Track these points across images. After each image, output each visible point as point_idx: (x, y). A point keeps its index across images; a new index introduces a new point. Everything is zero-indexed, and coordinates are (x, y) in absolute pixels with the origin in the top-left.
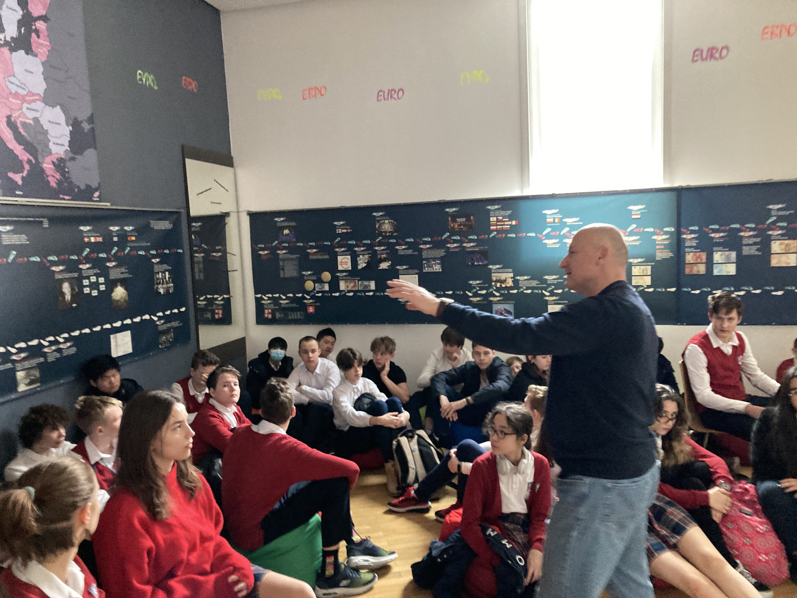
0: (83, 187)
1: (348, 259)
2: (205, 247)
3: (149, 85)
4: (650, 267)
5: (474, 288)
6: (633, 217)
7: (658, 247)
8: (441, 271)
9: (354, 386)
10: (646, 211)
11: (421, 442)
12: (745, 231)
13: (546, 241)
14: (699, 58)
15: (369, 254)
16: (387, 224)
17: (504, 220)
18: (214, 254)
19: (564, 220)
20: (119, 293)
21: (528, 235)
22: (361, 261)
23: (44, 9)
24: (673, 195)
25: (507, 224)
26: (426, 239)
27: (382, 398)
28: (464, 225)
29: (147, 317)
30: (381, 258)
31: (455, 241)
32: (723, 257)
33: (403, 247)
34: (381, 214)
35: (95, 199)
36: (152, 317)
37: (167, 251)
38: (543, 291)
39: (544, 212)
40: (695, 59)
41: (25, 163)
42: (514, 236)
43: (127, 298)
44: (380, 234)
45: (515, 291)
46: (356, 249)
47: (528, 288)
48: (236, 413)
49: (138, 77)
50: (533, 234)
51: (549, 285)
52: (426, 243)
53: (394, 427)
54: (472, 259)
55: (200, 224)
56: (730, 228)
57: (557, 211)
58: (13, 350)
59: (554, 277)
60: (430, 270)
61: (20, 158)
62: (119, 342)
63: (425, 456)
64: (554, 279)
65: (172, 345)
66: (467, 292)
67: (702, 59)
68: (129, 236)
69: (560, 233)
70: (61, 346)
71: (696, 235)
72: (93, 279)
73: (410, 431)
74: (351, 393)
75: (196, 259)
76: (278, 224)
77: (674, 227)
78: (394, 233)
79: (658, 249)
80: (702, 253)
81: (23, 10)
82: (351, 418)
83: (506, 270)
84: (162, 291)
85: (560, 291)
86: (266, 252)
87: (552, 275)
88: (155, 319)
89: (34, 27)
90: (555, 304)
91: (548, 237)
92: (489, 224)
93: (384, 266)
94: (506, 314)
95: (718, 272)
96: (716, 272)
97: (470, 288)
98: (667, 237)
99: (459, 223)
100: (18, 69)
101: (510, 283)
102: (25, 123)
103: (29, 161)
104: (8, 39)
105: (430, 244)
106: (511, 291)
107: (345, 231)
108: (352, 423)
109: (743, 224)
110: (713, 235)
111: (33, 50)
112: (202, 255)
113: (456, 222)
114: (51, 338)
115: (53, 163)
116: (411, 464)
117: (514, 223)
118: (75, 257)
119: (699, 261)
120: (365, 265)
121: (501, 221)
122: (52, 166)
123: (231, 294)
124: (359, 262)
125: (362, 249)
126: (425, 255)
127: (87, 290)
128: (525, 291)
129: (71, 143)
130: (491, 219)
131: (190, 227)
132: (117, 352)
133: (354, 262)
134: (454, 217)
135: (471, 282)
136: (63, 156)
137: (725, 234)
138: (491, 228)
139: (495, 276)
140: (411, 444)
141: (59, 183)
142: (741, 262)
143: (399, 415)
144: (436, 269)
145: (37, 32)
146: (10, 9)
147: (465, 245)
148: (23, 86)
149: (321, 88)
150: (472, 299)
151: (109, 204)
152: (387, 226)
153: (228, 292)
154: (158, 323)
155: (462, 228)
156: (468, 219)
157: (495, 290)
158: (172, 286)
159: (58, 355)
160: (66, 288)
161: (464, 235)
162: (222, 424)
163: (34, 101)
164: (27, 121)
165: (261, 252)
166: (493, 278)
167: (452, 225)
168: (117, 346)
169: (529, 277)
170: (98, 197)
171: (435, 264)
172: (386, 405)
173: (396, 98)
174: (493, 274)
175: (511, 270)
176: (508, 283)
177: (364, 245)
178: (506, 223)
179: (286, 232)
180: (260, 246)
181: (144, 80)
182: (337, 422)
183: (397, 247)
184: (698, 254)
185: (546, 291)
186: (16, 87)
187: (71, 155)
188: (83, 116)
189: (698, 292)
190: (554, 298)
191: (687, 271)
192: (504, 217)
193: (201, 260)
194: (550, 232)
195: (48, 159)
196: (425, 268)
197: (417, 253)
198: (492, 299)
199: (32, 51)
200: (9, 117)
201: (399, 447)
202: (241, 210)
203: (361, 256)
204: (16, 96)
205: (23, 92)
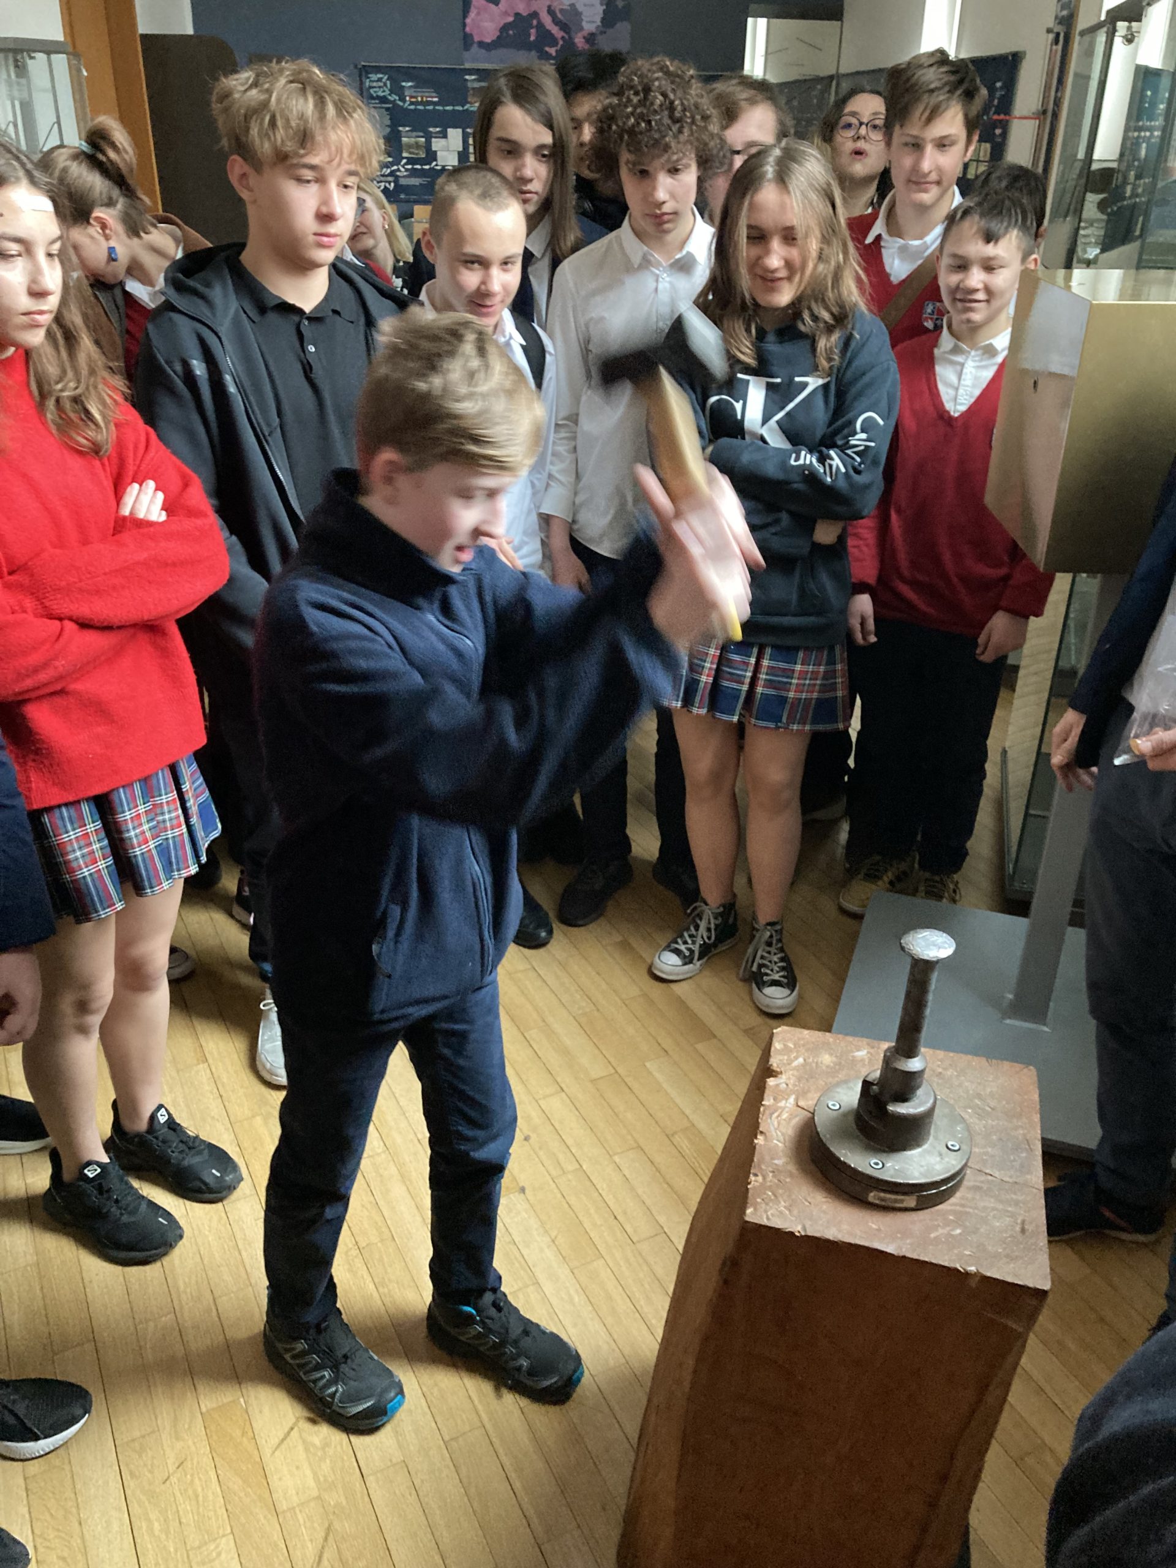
41: (559, 39)
61: (556, 36)
103: (563, 38)
115: (584, 37)
122: (583, 40)
129: (603, 20)
136: (594, 32)
187: (602, 29)
195: (580, 35)
200: (549, 7)
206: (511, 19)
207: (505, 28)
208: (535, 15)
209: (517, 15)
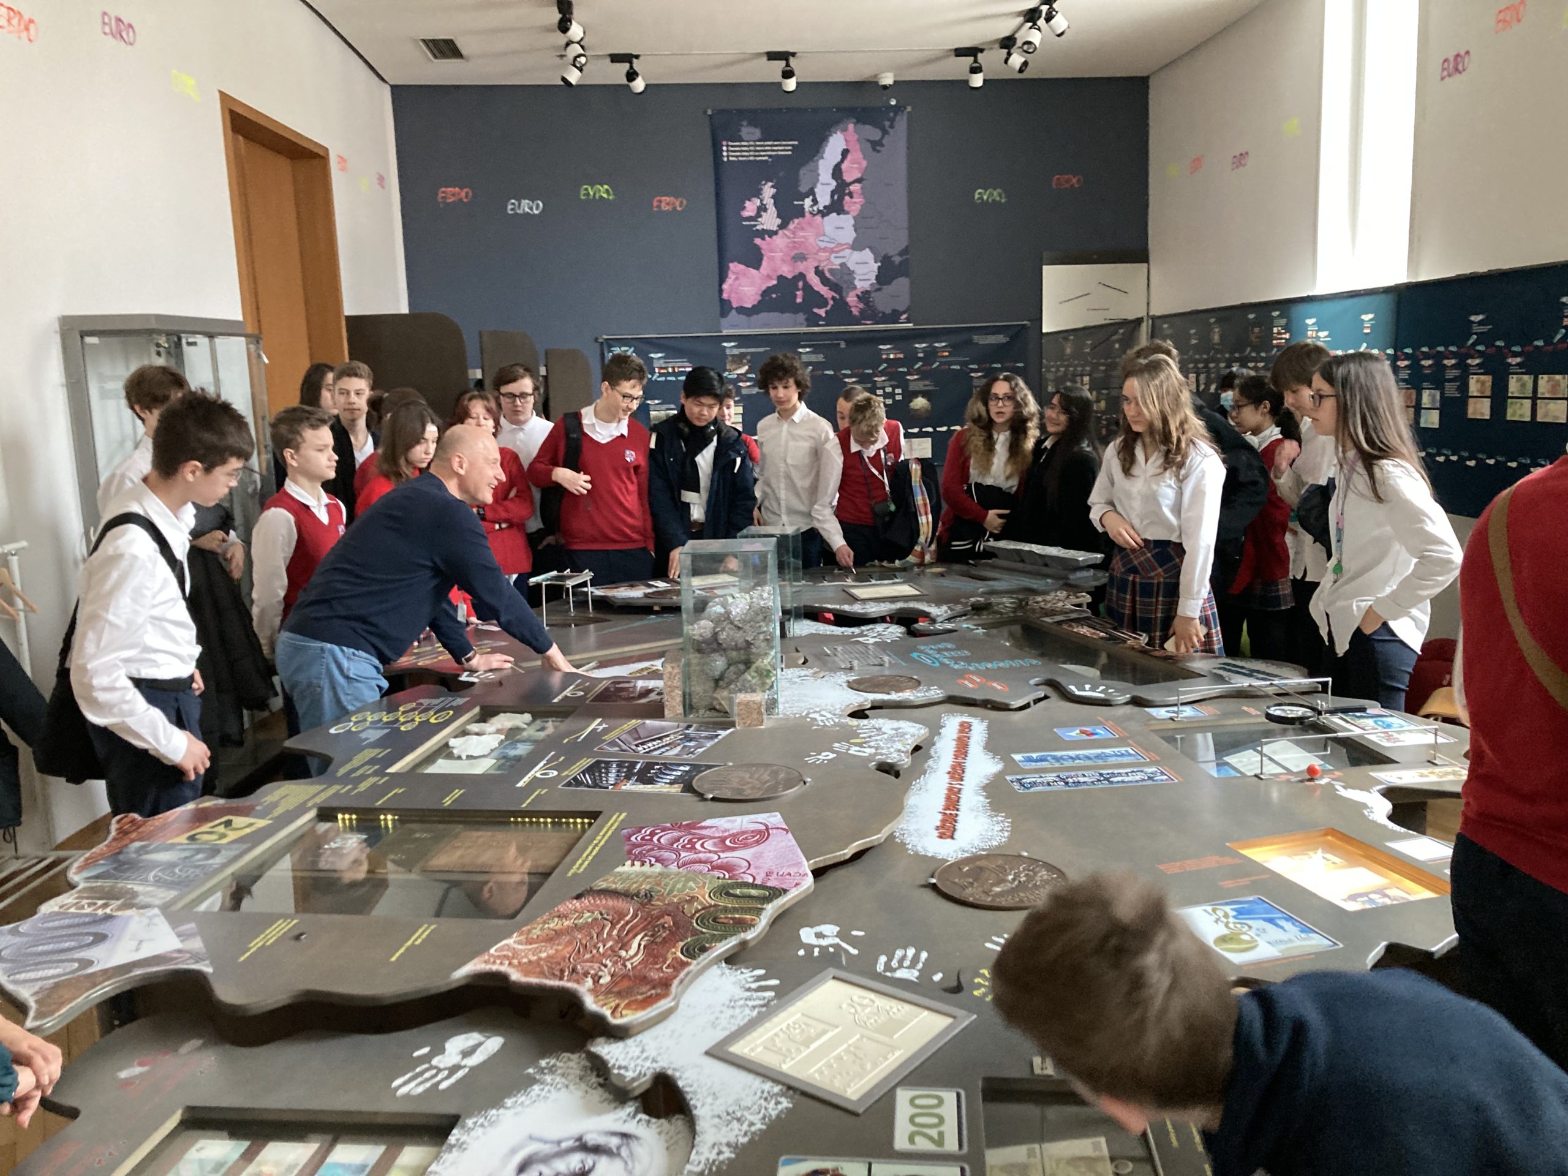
0: (889, 312)
1: (1195, 378)
15: (1205, 372)
17: (1282, 331)
20: (920, 402)
23: (860, 172)
25: (1284, 338)
26: (1236, 355)
28: (1258, 338)
31: (1253, 359)
34: (1214, 320)
35: (901, 322)
41: (829, 300)
43: (929, 409)
46: (1199, 365)
61: (825, 296)
62: (913, 446)
68: (939, 351)
72: (889, 390)
89: (848, 190)
99: (1255, 334)
100: (829, 229)
102: (832, 269)
104: (821, 208)
107: (1195, 342)
111: (845, 209)
118: (869, 371)
121: (1280, 333)
122: (856, 299)
125: (1202, 365)
129: (878, 277)
130: (1274, 330)
136: (868, 289)
138: (1274, 342)
141: (862, 311)
145: (850, 194)
148: (833, 241)
149: (1201, 158)
152: (1217, 336)
163: (843, 250)
164: (835, 267)
167: (1251, 337)
170: (905, 318)
173: (1243, 165)
177: (1204, 361)
178: (1282, 336)
186: (826, 243)
187: (877, 286)
188: (895, 251)
192: (1282, 327)
195: (853, 293)
199: (844, 211)
200: (817, 268)
202: (1150, 314)
204: (825, 250)
205: (832, 245)
206: (775, 282)
207: (766, 293)
208: (802, 276)
209: (781, 278)
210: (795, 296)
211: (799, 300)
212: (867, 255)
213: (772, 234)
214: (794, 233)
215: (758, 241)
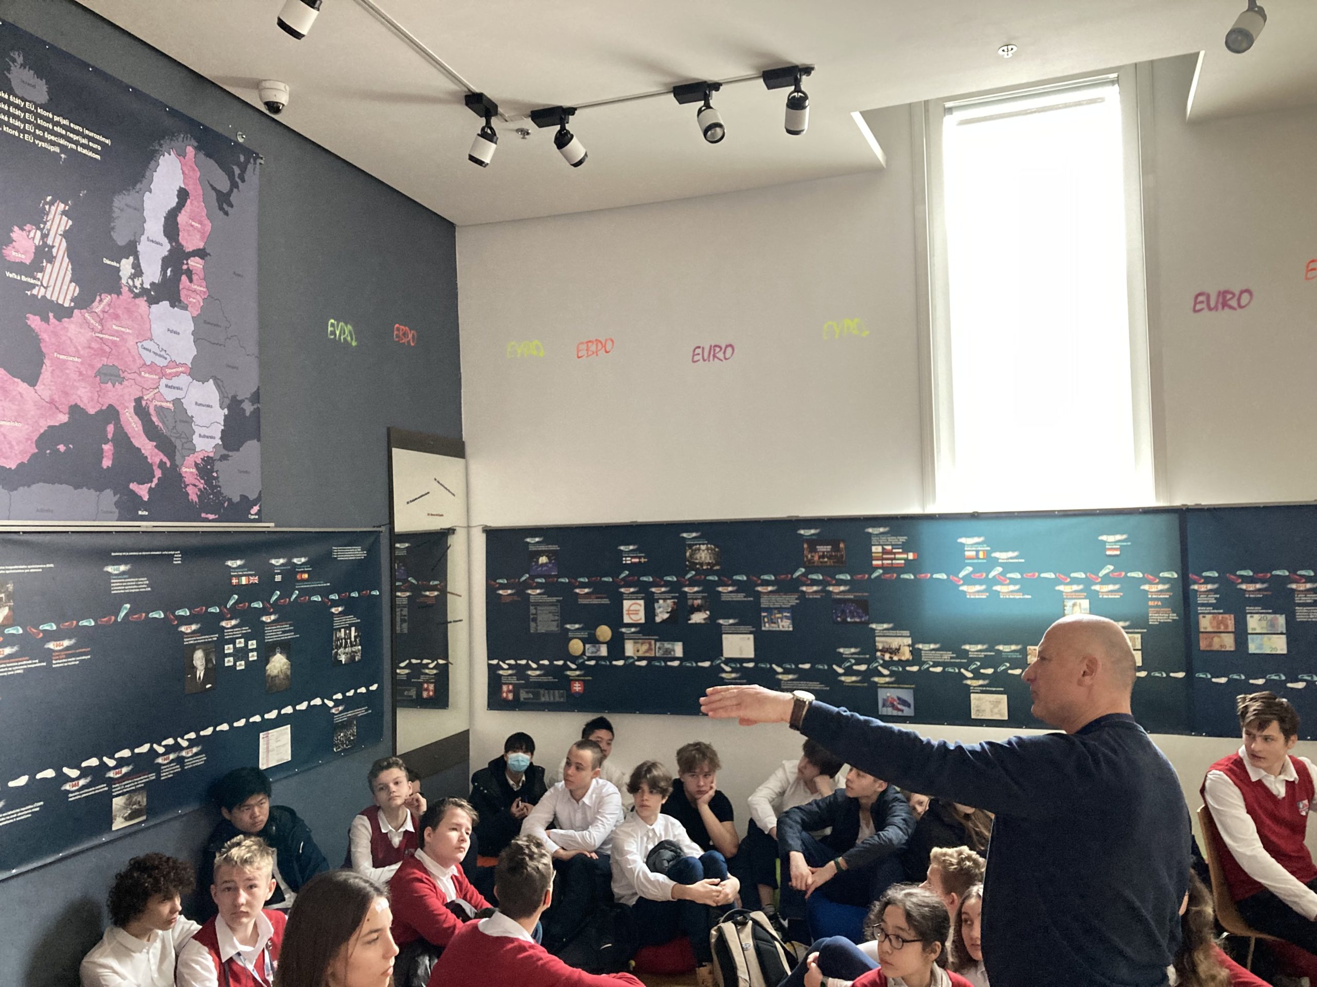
0: (236, 499)
1: (640, 605)
2: (414, 581)
3: (345, 339)
4: (1139, 636)
5: (847, 660)
6: (1108, 553)
7: (1151, 603)
8: (791, 629)
9: (649, 826)
10: (1129, 544)
11: (758, 932)
12: (1297, 582)
13: (964, 588)
14: (1204, 306)
15: (673, 598)
16: (703, 551)
17: (894, 551)
18: (428, 593)
19: (994, 555)
20: (278, 663)
21: (935, 576)
22: (661, 610)
23: (202, 238)
24: (1174, 519)
25: (901, 558)
26: (766, 577)
27: (694, 851)
28: (830, 557)
29: (317, 701)
30: (693, 605)
31: (814, 582)
32: (1264, 623)
33: (730, 589)
34: (694, 535)
35: (253, 517)
36: (326, 701)
37: (355, 594)
38: (962, 670)
39: (960, 540)
40: (1198, 307)
41: (155, 468)
42: (912, 577)
43: (289, 673)
44: (693, 566)
45: (915, 669)
46: (653, 590)
47: (936, 664)
48: (455, 876)
49: (330, 329)
50: (943, 576)
51: (972, 661)
52: (767, 583)
53: (714, 905)
54: (843, 612)
55: (407, 545)
56: (1272, 576)
57: (981, 539)
58: (111, 763)
59: (980, 647)
60: (774, 627)
61: (149, 460)
62: (273, 744)
63: (765, 957)
64: (980, 651)
65: (355, 746)
66: (835, 667)
67: (1210, 309)
68: (299, 572)
69: (987, 575)
70: (184, 754)
71: (1216, 586)
72: (240, 643)
73: (740, 913)
74: (642, 838)
75: (398, 602)
76: (532, 548)
77: (1176, 573)
78: (715, 565)
79: (1152, 607)
80: (1227, 616)
81: (170, 242)
82: (642, 883)
83: (899, 633)
84: (343, 658)
85: (990, 671)
86: (509, 592)
87: (977, 643)
88: (330, 704)
89: (185, 267)
90: (982, 692)
91: (968, 580)
92: (869, 556)
93: (698, 618)
94: (900, 707)
95: (1257, 649)
96: (1253, 648)
97: (841, 660)
98: (1166, 587)
99: (821, 554)
100: (158, 329)
101: (906, 655)
102: (161, 407)
103: (162, 465)
104: (147, 286)
105: (773, 585)
106: (908, 668)
107: (637, 560)
108: (643, 892)
109: (1293, 571)
110: (1244, 587)
111: (182, 299)
112: (408, 594)
113: (815, 551)
114: (170, 741)
115: (196, 465)
116: (742, 974)
117: (911, 556)
118: (215, 610)
119: (1222, 628)
120: (666, 616)
121: (890, 553)
122: (194, 470)
123: (450, 660)
124: (658, 611)
125: (663, 589)
126: (764, 602)
127: (229, 662)
128: (931, 669)
129: (224, 435)
130: (874, 549)
131: (392, 548)
132: (268, 761)
133: (650, 612)
134: (813, 543)
135: (841, 650)
136: (211, 455)
137: (1265, 585)
138: (874, 563)
139: (880, 642)
140: (742, 936)
141: (202, 495)
142: (1293, 632)
143: (722, 883)
144: (783, 627)
145: (189, 273)
146: (153, 241)
147: (831, 588)
148: (163, 353)
149: (606, 340)
150: (843, 678)
151: (272, 524)
152: (704, 554)
153: (446, 657)
154: (333, 711)
155: (826, 562)
156: (836, 548)
157: (881, 665)
158: (359, 650)
159: (178, 768)
160: (199, 658)
161: (830, 572)
162: (432, 894)
163: (177, 375)
164: (164, 404)
165: (501, 592)
166: (877, 644)
167: (809, 556)
168: (268, 751)
169: (938, 646)
170: (258, 513)
171: (782, 619)
172: (700, 865)
173: (722, 358)
174: (877, 639)
175: (907, 633)
176: (904, 654)
177: (667, 584)
178: (897, 556)
179: (543, 560)
180: (501, 581)
181: (338, 333)
182: (617, 889)
183: (720, 589)
184: (1220, 616)
185: (967, 670)
186: (152, 354)
187: (222, 451)
188: (245, 391)
189: (1223, 680)
190: (981, 682)
191: (1203, 645)
192: (894, 546)
193: (405, 602)
194: (972, 573)
195: (190, 460)
196: (765, 623)
197: (752, 599)
198: (876, 679)
199: (180, 301)
200: (138, 401)
201: (722, 939)
202: (473, 524)
203: (661, 601)
204: (152, 368)
205: (161, 362)
206: (64, 418)
207: (48, 438)
208: (111, 414)
209: (75, 410)
210: (100, 455)
211: (107, 463)
212: (209, 392)
213: (63, 313)
214: (101, 322)
215: (34, 321)
